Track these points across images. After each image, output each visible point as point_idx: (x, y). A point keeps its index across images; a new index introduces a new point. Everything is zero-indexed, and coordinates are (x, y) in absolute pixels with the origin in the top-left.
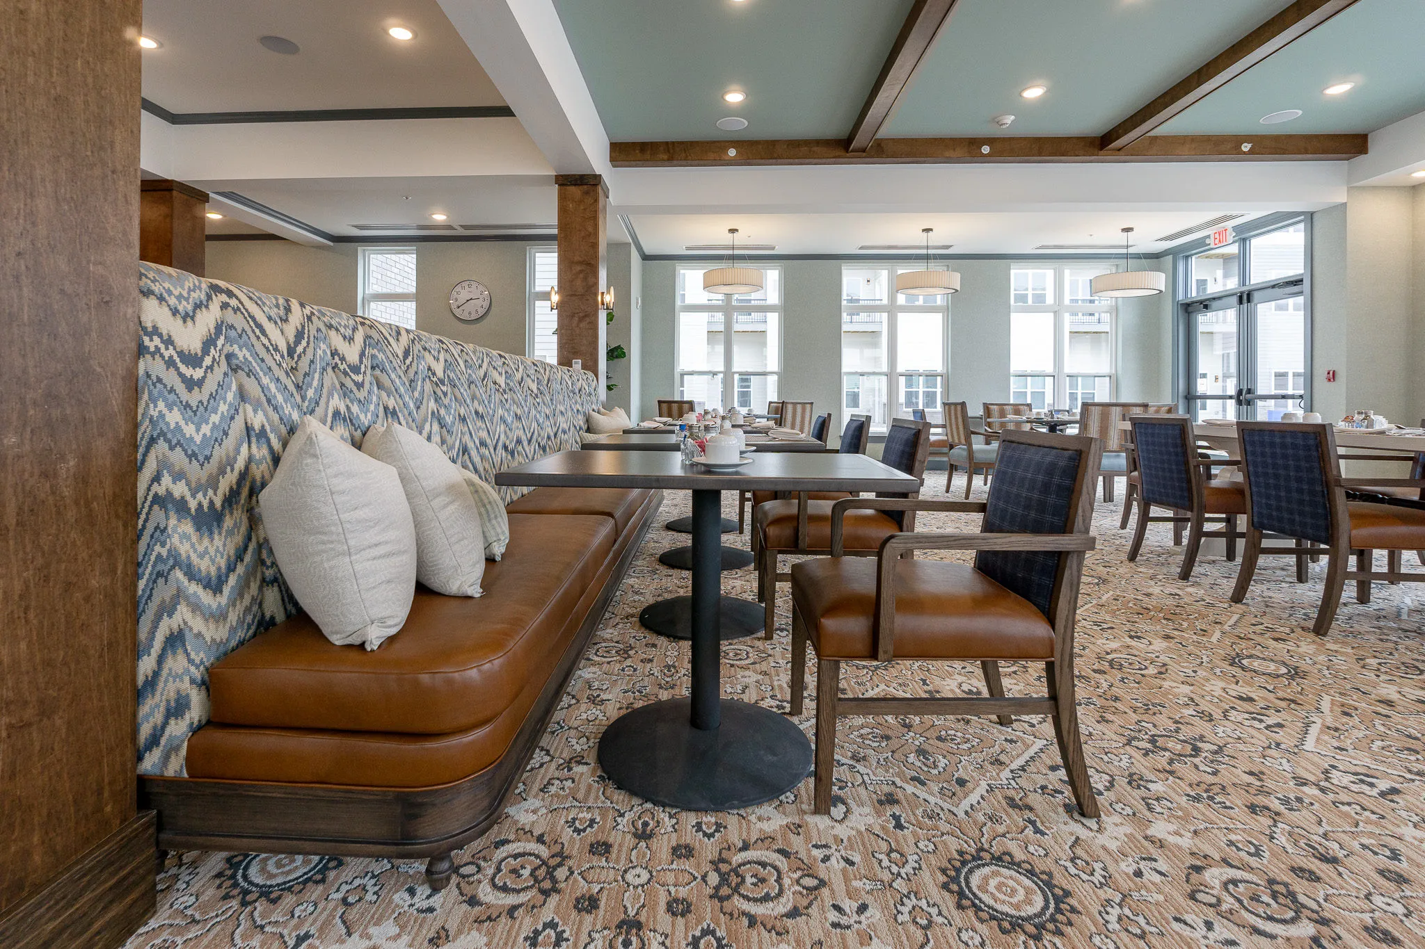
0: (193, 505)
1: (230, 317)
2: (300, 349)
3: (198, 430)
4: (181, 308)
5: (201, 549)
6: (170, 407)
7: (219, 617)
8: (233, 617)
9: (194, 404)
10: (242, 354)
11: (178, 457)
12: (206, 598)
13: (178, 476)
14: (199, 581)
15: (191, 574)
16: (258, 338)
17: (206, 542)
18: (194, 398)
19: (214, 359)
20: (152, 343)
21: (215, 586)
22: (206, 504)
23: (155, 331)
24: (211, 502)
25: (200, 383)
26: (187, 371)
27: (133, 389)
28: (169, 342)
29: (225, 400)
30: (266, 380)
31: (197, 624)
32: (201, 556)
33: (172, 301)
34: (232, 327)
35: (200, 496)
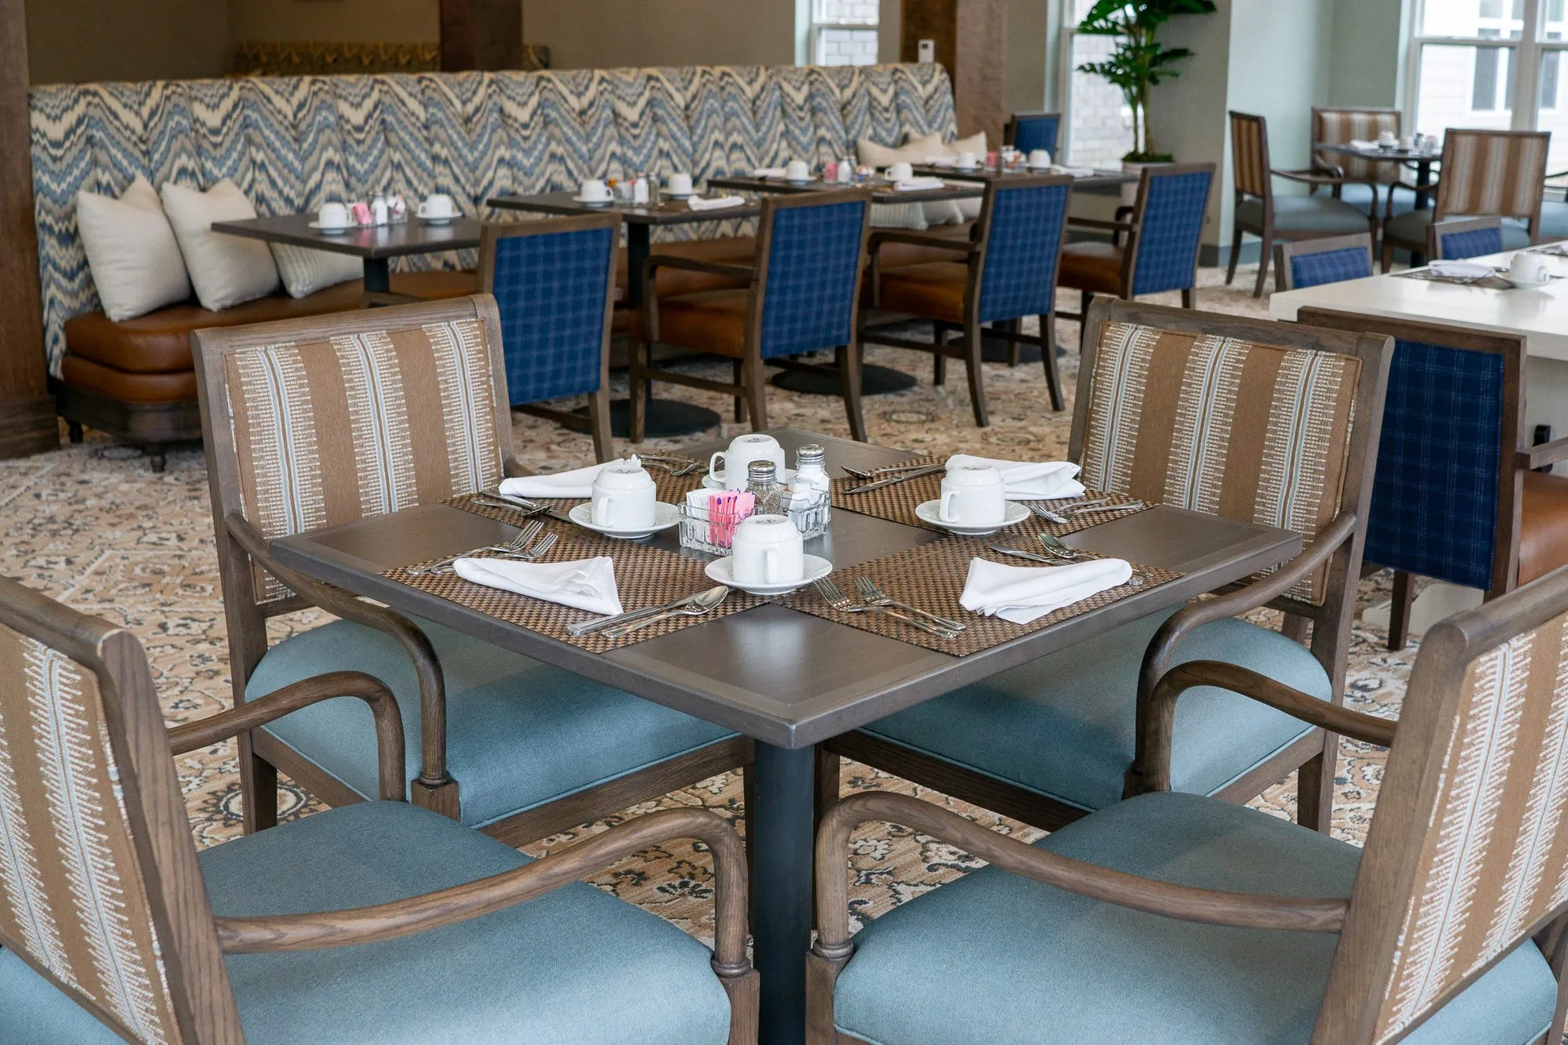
0: (56, 229)
1: (92, 111)
2: (152, 124)
3: (59, 185)
4: (53, 114)
5: (61, 254)
6: (44, 173)
7: (74, 295)
8: (83, 297)
9: (57, 172)
10: (99, 135)
11: (48, 201)
12: (64, 282)
13: (48, 212)
14: (60, 272)
15: (56, 268)
16: (111, 123)
17: (64, 251)
18: (56, 167)
19: (72, 143)
20: (36, 137)
21: (71, 276)
22: (64, 230)
23: (37, 130)
24: (67, 229)
25: (61, 159)
26: (53, 152)
27: (29, 164)
28: (44, 135)
29: (78, 167)
30: (114, 151)
31: (60, 296)
32: (61, 259)
33: (48, 110)
34: (92, 118)
35: (60, 224)
